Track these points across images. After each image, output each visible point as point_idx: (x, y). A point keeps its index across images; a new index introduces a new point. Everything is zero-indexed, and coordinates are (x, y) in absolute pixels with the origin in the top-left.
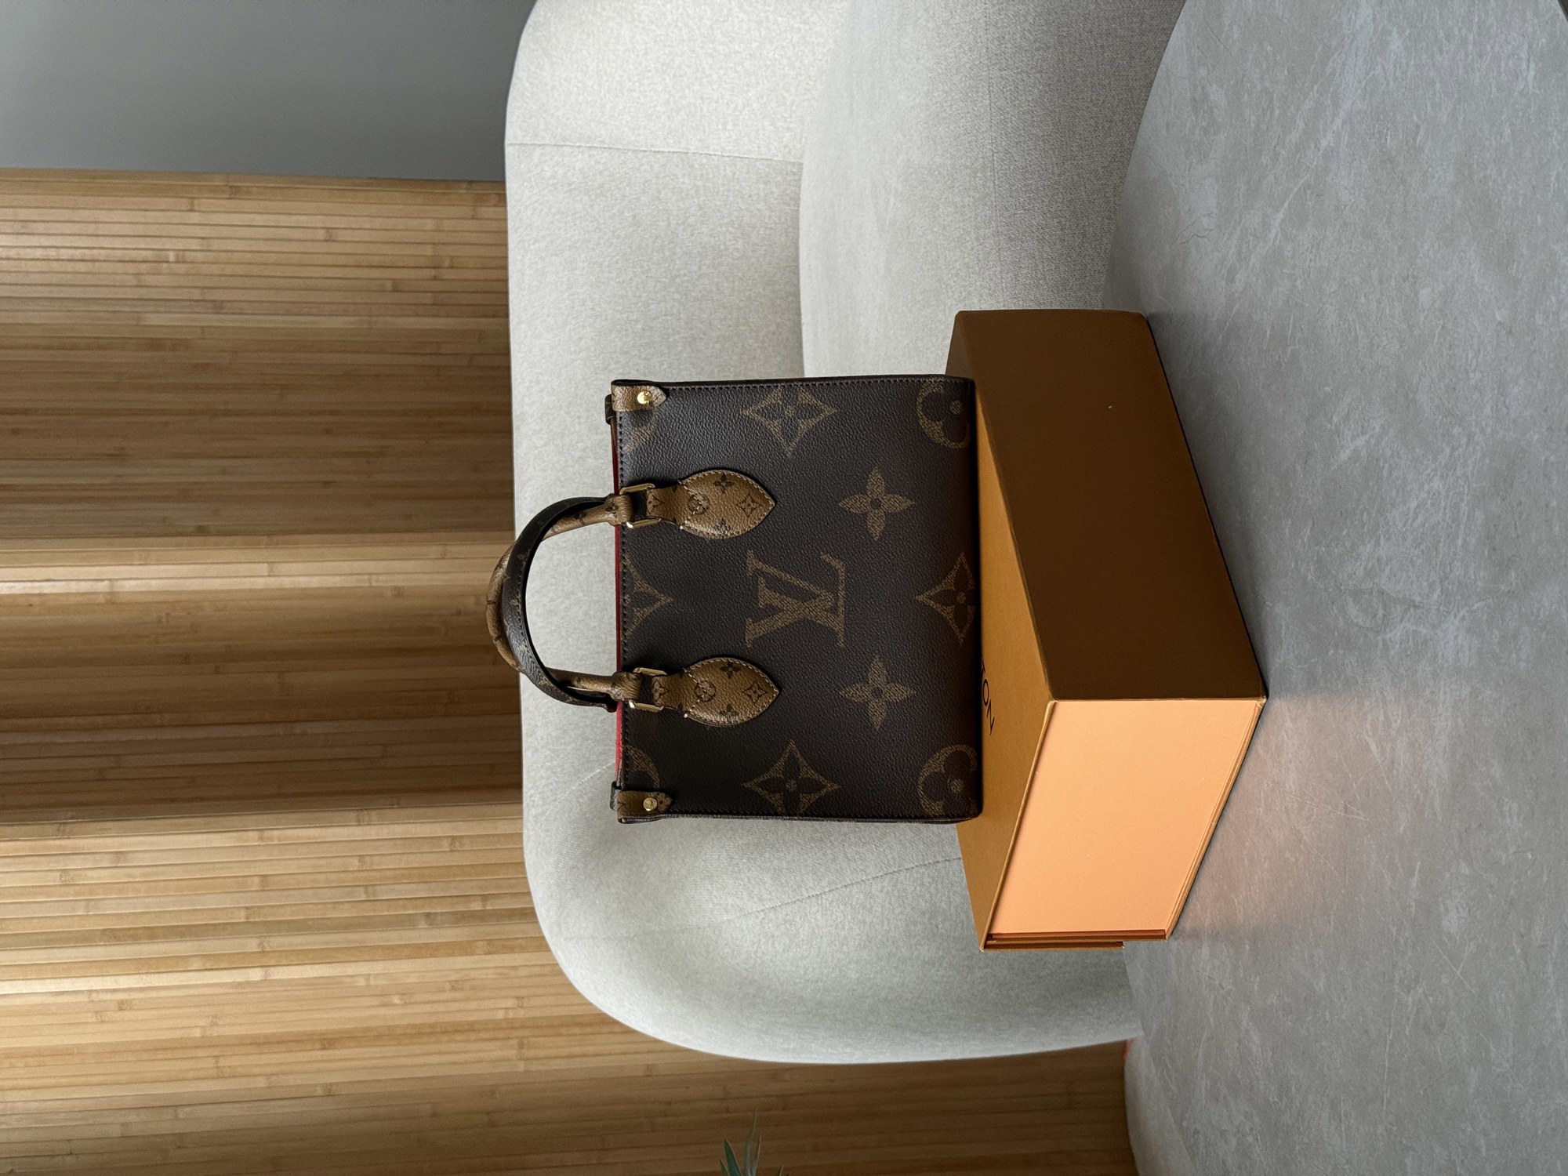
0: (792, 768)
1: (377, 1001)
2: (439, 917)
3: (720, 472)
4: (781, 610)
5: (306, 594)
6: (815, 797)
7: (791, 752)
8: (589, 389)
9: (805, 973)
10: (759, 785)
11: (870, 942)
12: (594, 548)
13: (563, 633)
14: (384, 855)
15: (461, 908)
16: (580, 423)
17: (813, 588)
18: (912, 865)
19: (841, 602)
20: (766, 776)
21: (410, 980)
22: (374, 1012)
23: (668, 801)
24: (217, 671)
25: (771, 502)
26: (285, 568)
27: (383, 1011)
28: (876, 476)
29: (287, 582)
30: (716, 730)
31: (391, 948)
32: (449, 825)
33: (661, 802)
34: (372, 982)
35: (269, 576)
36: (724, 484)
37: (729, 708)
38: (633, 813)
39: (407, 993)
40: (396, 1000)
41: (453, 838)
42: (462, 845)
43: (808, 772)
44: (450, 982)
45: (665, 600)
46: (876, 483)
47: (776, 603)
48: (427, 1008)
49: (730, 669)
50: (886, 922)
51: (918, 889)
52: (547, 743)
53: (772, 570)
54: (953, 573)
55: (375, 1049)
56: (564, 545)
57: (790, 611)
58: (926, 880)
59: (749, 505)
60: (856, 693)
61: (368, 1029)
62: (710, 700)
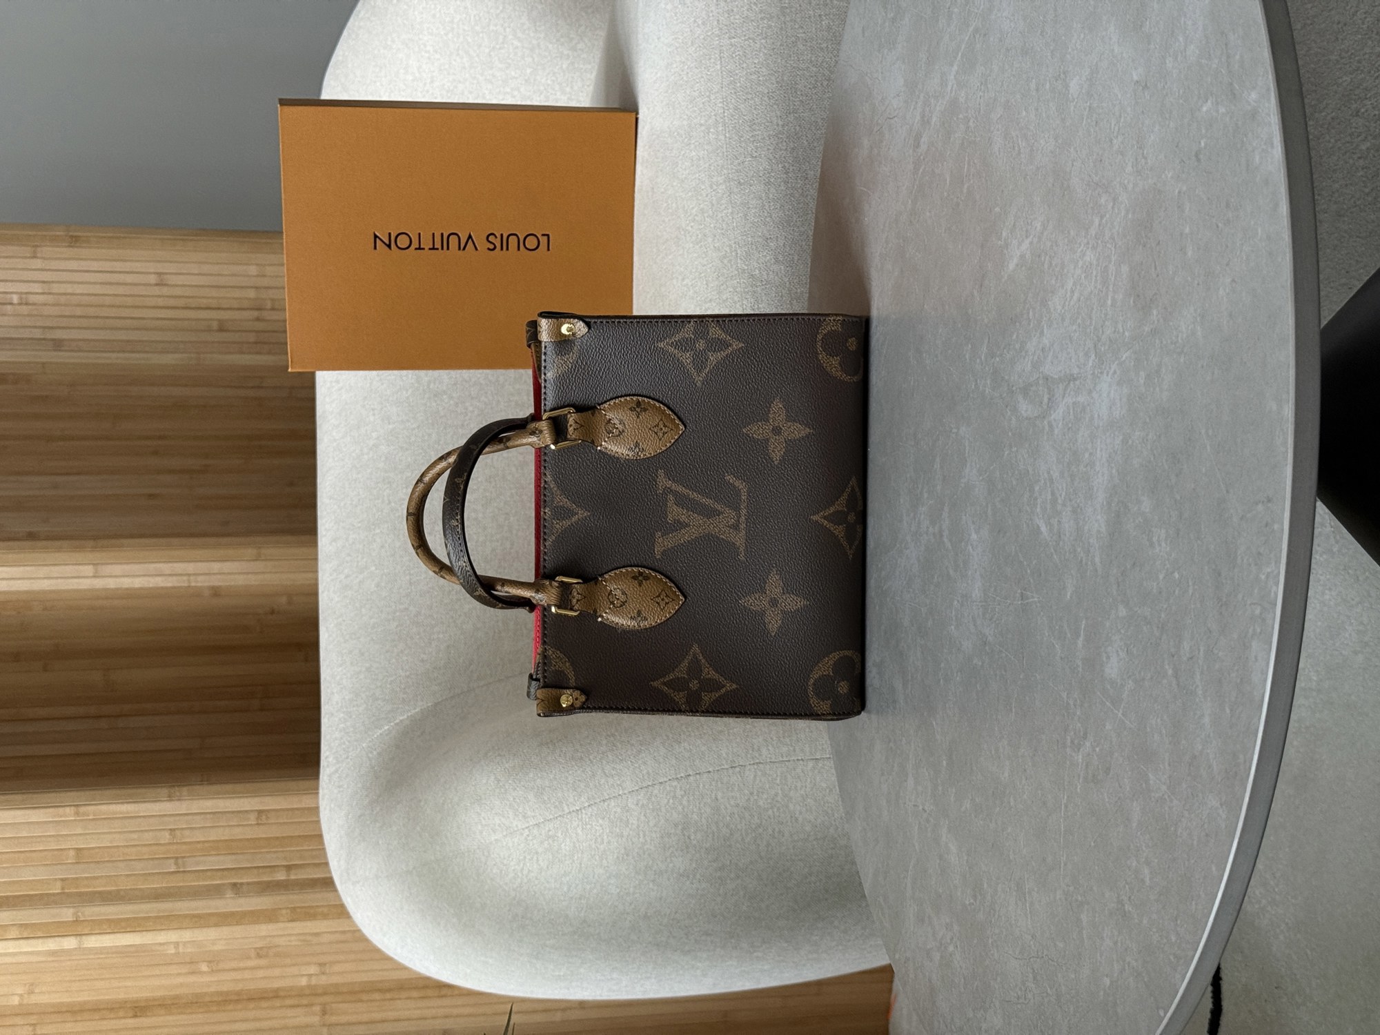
0: (695, 669)
1: (184, 970)
2: (244, 887)
4: (688, 525)
5: (130, 594)
7: (694, 654)
8: (382, 384)
9: (569, 890)
11: (627, 855)
12: (386, 526)
13: (357, 605)
14: (195, 828)
15: (265, 879)
16: (374, 415)
17: (717, 506)
18: (665, 779)
19: (743, 519)
20: (671, 676)
21: (216, 948)
22: (180, 980)
23: (583, 698)
24: (45, 669)
25: (682, 427)
26: (108, 569)
27: (191, 979)
28: (778, 405)
29: (111, 583)
30: (627, 633)
31: (199, 916)
32: (257, 799)
33: (577, 699)
34: (181, 950)
35: (94, 577)
37: (639, 613)
39: (214, 960)
40: (204, 967)
41: (260, 812)
42: (267, 818)
43: (709, 673)
44: (256, 949)
46: (778, 412)
47: (683, 518)
48: (234, 975)
49: (640, 578)
50: (641, 835)
51: (671, 801)
52: (341, 707)
53: (680, 489)
55: (184, 1017)
56: (359, 525)
57: (697, 526)
58: (679, 793)
60: (754, 602)
61: (177, 997)
62: (622, 606)
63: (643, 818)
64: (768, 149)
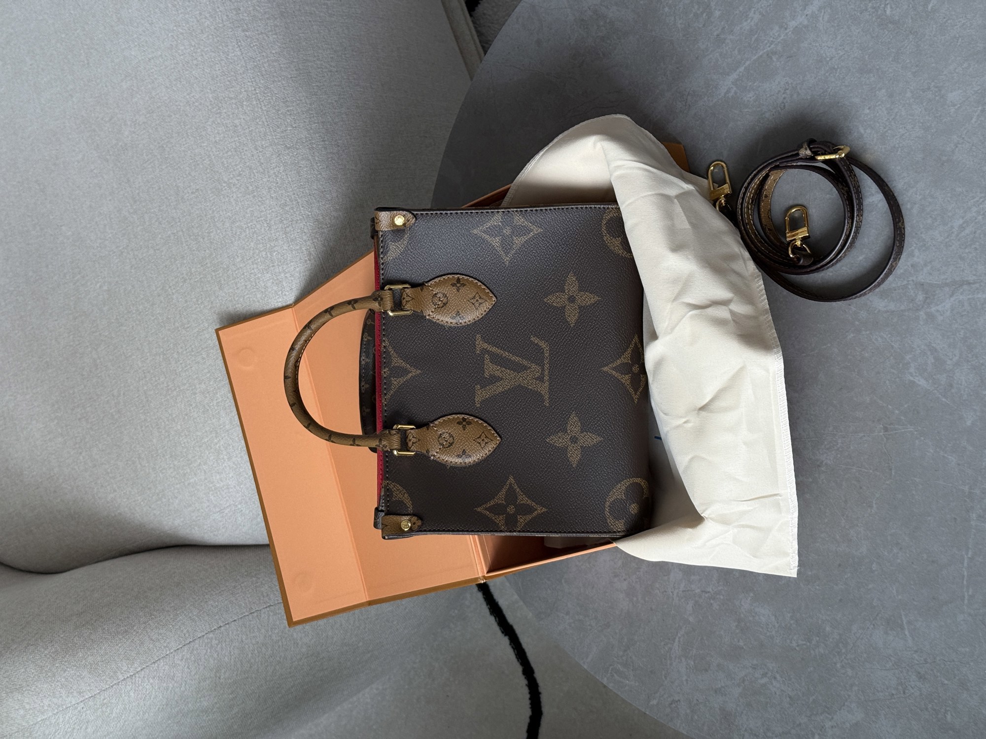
0: (511, 496)
3: (456, 276)
4: (502, 379)
6: (529, 517)
7: (511, 484)
10: (486, 509)
17: (525, 362)
19: (546, 372)
20: (492, 503)
23: (419, 523)
25: (494, 299)
28: (572, 278)
30: (455, 469)
33: (414, 524)
36: (458, 285)
37: (464, 452)
38: (393, 532)
43: (523, 499)
45: (414, 372)
46: (572, 284)
47: (498, 373)
49: (464, 423)
53: (494, 349)
54: (629, 350)
57: (508, 380)
59: (477, 300)
60: (558, 440)
62: (449, 446)
63: (186, 670)
64: (305, 122)
